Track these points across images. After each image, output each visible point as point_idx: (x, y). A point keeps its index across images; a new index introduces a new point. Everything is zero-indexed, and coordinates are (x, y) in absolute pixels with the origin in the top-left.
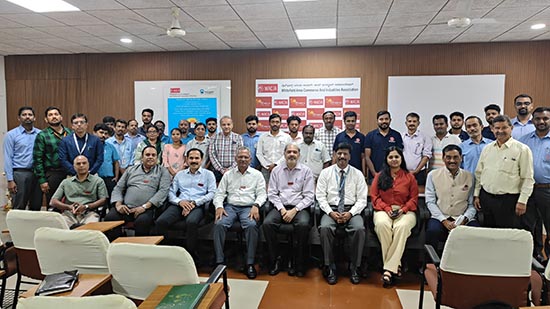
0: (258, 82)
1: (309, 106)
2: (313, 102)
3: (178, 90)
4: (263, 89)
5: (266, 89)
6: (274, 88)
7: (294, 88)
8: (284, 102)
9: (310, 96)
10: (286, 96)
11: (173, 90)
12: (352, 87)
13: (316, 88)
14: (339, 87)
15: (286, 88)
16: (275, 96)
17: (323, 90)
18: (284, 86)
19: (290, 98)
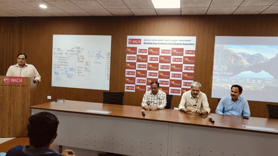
0: (129, 37)
1: (161, 54)
2: (164, 51)
5: (134, 42)
6: (138, 42)
7: (152, 42)
8: (145, 51)
9: (162, 47)
10: (146, 47)
12: (190, 42)
15: (146, 42)
16: (139, 47)
17: (171, 44)
18: (145, 40)
19: (149, 48)
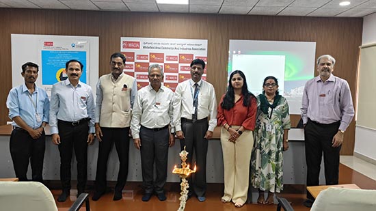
0: (123, 39)
1: (166, 62)
2: (169, 58)
3: (51, 43)
4: (127, 45)
5: (130, 45)
6: (136, 45)
7: (154, 46)
8: (145, 57)
9: (167, 53)
10: (147, 52)
11: (46, 44)
12: (200, 47)
13: (172, 46)
14: (191, 47)
15: (146, 45)
16: (137, 52)
17: (178, 49)
18: (145, 43)
19: (150, 54)
